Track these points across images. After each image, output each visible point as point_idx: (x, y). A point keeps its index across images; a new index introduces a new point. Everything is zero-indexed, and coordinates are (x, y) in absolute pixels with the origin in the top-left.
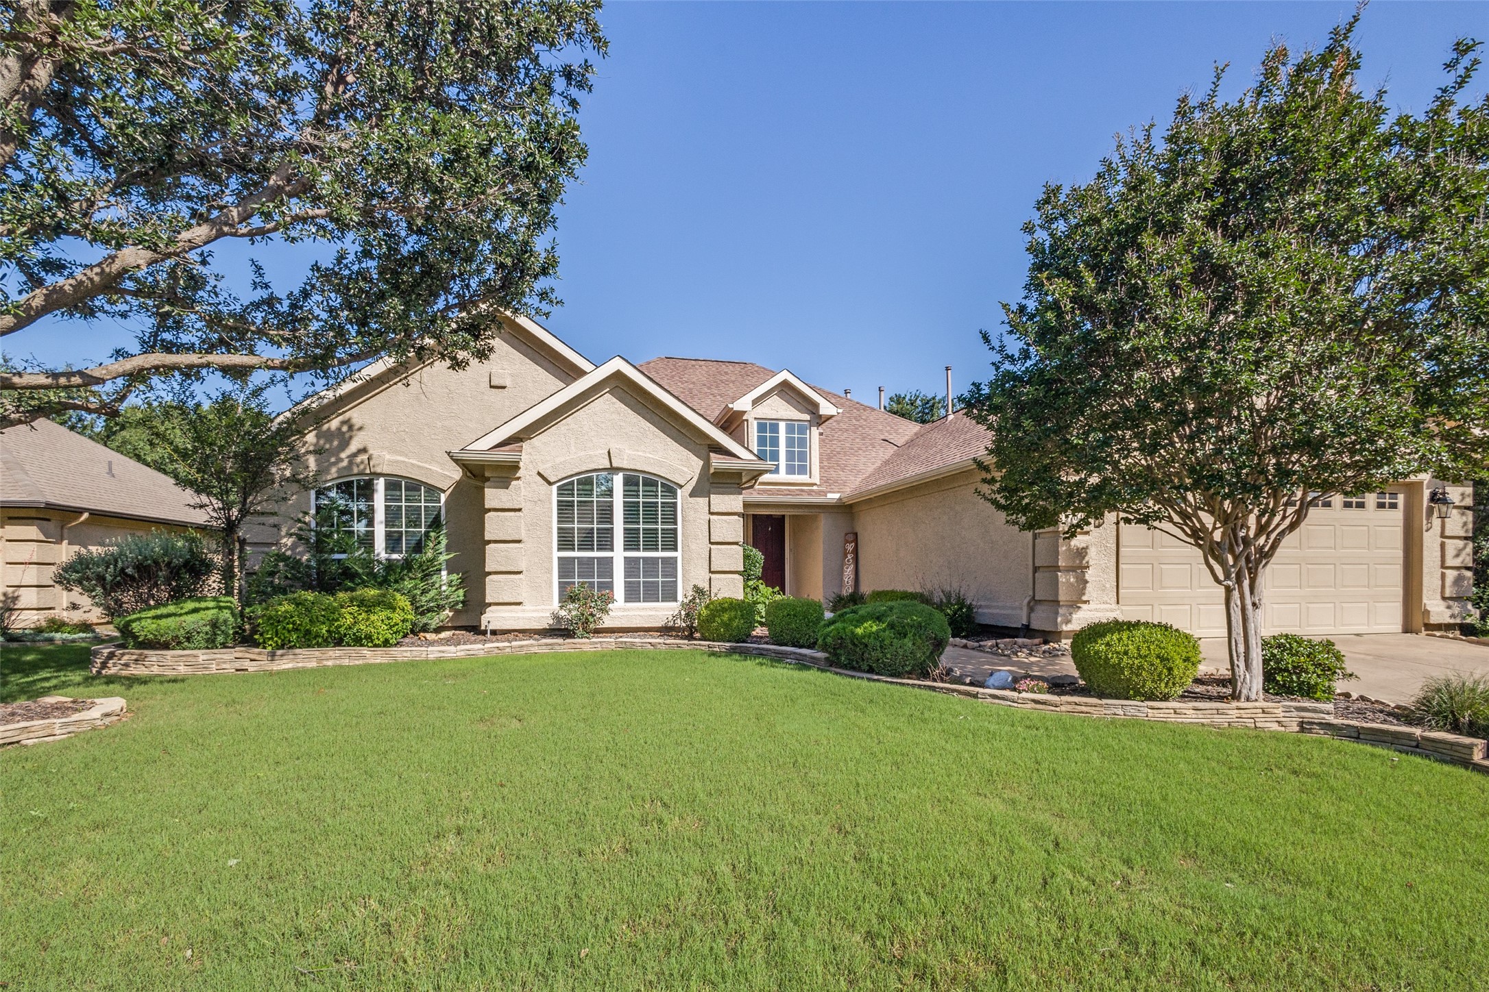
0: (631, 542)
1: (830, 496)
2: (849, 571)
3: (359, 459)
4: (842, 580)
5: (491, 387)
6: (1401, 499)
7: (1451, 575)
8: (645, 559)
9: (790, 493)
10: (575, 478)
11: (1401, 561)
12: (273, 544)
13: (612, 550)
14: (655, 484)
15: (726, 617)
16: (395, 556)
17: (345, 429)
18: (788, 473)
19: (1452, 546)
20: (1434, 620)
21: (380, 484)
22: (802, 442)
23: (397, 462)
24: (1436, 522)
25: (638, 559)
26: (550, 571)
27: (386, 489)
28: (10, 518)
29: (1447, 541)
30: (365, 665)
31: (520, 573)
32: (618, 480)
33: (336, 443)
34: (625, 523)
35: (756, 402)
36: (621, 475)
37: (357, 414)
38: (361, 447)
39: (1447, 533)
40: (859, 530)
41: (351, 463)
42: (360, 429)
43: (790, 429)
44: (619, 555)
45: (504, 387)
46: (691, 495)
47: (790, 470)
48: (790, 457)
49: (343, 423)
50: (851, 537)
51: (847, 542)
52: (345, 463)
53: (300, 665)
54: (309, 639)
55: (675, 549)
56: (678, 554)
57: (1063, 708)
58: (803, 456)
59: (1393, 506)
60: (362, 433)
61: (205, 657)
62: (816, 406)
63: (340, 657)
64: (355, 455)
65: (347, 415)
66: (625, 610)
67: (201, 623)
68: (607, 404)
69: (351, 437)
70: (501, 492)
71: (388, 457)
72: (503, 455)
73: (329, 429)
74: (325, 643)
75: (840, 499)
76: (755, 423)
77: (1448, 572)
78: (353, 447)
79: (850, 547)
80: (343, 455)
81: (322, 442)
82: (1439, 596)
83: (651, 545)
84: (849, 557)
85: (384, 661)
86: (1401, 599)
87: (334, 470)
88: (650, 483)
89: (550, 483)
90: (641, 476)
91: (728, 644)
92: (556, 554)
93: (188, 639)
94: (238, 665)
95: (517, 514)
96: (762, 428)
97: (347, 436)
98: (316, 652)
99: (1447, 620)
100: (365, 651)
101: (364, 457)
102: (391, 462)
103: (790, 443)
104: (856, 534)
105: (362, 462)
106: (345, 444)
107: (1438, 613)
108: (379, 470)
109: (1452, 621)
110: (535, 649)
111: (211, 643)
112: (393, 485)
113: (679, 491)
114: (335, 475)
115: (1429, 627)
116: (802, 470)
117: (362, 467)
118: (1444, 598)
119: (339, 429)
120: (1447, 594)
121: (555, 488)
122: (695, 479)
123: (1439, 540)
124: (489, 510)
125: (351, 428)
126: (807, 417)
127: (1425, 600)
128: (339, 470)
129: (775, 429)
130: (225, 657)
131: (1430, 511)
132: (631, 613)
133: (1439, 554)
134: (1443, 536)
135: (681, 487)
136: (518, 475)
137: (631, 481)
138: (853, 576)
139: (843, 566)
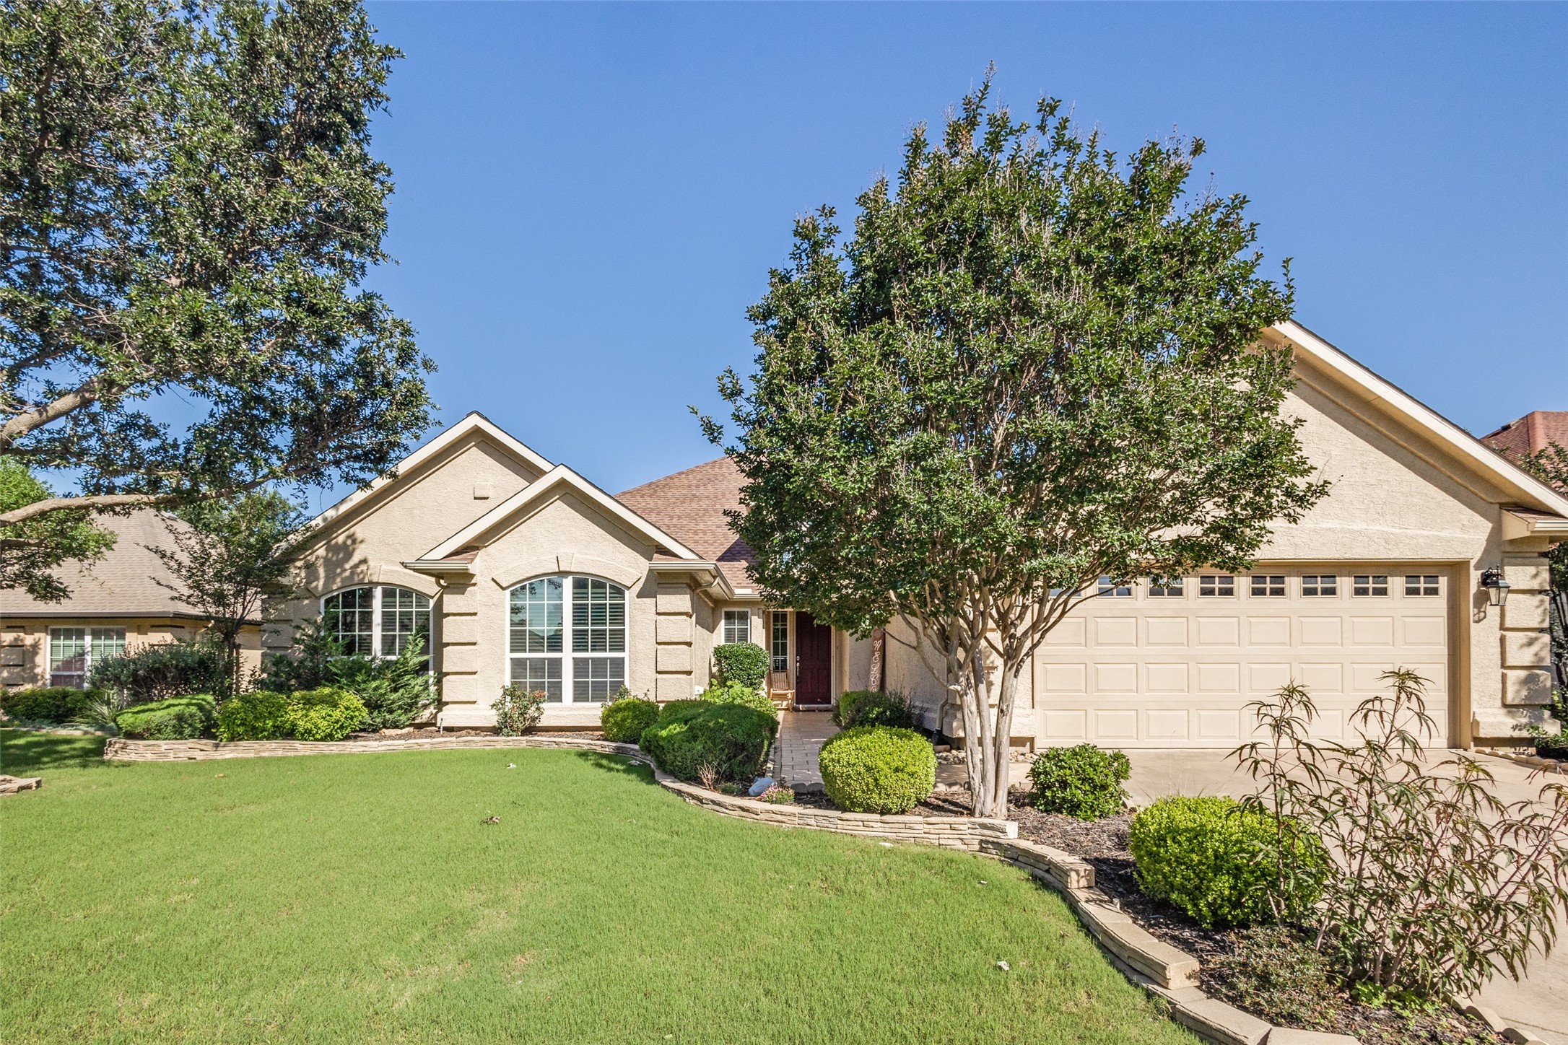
0: (579, 644)
2: (876, 668)
3: (359, 570)
5: (475, 498)
6: (1443, 583)
7: (1513, 676)
8: (593, 659)
10: (527, 583)
11: (1445, 659)
12: (288, 648)
13: (561, 651)
14: (602, 585)
15: (619, 716)
16: (389, 658)
17: (349, 542)
19: (1514, 639)
20: (1483, 733)
21: (378, 592)
23: (391, 571)
24: (1493, 612)
25: (587, 659)
26: (502, 671)
27: (384, 596)
28: (152, 626)
29: (1508, 634)
30: (295, 757)
31: (475, 673)
32: (568, 583)
33: (341, 556)
34: (574, 624)
36: (570, 579)
37: (360, 530)
38: (362, 558)
39: (1508, 624)
41: (353, 573)
42: (362, 541)
44: (567, 656)
45: (487, 498)
46: (638, 596)
49: (348, 537)
50: (879, 634)
51: (875, 638)
52: (347, 573)
53: (240, 755)
54: (254, 733)
55: (622, 650)
56: (625, 655)
57: (762, 816)
59: (1434, 592)
60: (362, 546)
61: (166, 747)
63: (274, 750)
64: (357, 566)
65: (352, 530)
66: (571, 709)
67: (168, 717)
68: (558, 511)
69: (354, 550)
70: (458, 597)
71: (384, 567)
72: (456, 564)
73: (337, 543)
74: (272, 736)
77: (1509, 673)
78: (356, 558)
79: (877, 645)
80: (347, 566)
81: (330, 555)
82: (1499, 703)
83: (598, 645)
84: (876, 655)
85: (312, 753)
86: (1446, 706)
87: (338, 580)
88: (599, 585)
89: (503, 589)
90: (589, 578)
91: (614, 744)
92: (509, 655)
93: (159, 731)
94: (190, 754)
95: (473, 617)
97: (351, 548)
98: (255, 745)
99: (1507, 732)
100: (297, 744)
101: (363, 567)
102: (387, 572)
104: (884, 631)
105: (362, 572)
106: (349, 555)
107: (1491, 725)
108: (375, 580)
109: (1516, 734)
110: (455, 746)
111: (179, 733)
112: (389, 593)
113: (627, 593)
114: (339, 585)
115: (1479, 741)
117: (361, 576)
118: (1505, 705)
119: (344, 543)
120: (1509, 700)
121: (508, 592)
122: (643, 580)
123: (1499, 633)
124: (448, 615)
125: (354, 542)
127: (1475, 708)
128: (343, 580)
130: (180, 747)
131: (1482, 599)
132: (575, 713)
133: (1498, 650)
134: (1502, 627)
135: (629, 588)
136: (473, 582)
137: (580, 584)
138: (878, 676)
139: (870, 665)
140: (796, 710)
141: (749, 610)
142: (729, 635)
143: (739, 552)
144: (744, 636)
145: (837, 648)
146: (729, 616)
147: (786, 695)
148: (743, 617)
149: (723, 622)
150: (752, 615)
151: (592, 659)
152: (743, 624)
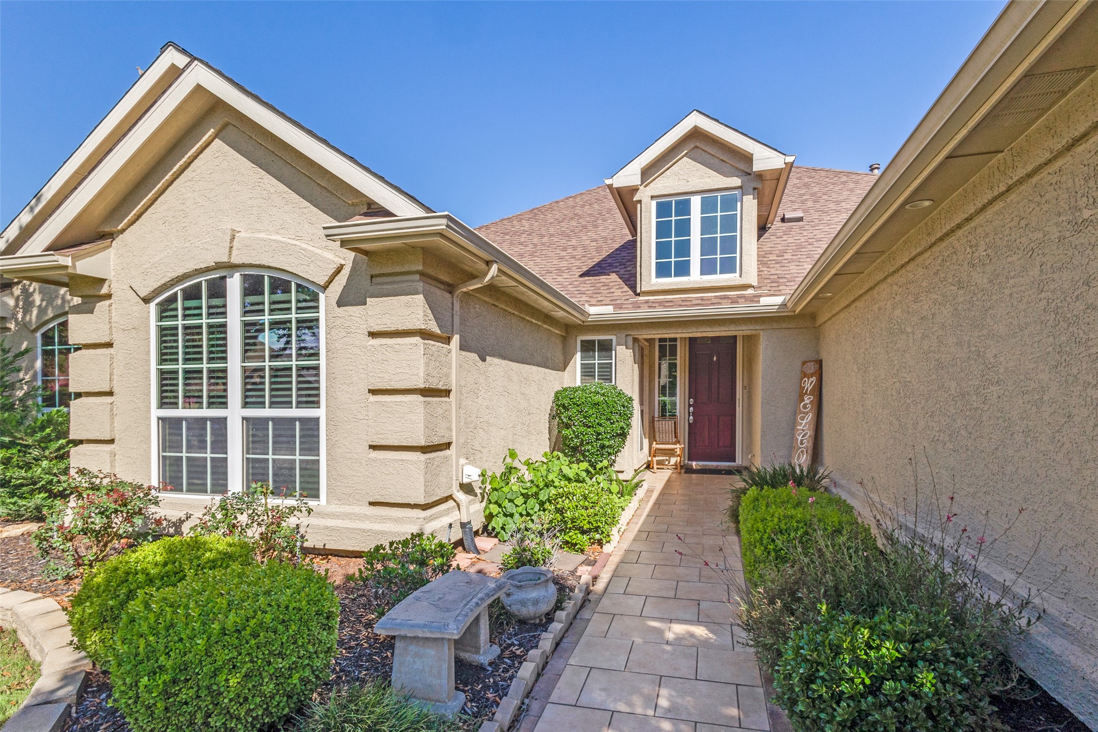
0: (252, 393)
1: (764, 301)
2: (805, 424)
4: (793, 438)
8: (274, 421)
9: (703, 302)
10: (178, 287)
13: (226, 404)
14: (285, 286)
18: (703, 272)
22: (730, 223)
25: (262, 420)
26: (147, 440)
31: (112, 441)
32: (234, 285)
34: (244, 358)
35: (647, 173)
36: (237, 276)
40: (824, 356)
43: (707, 206)
44: (235, 413)
46: (340, 303)
47: (707, 268)
48: (708, 246)
50: (811, 368)
51: (805, 375)
55: (316, 404)
56: (320, 413)
58: (729, 245)
62: (748, 158)
68: (217, 158)
70: (86, 318)
75: (784, 305)
76: (654, 204)
79: (809, 384)
83: (280, 395)
84: (807, 400)
88: (281, 286)
89: (146, 301)
90: (266, 274)
92: (156, 413)
95: (108, 351)
96: (663, 209)
103: (708, 225)
104: (820, 363)
113: (322, 297)
116: (729, 266)
121: (153, 306)
122: (346, 272)
126: (736, 182)
129: (684, 207)
135: (325, 288)
136: (104, 290)
137: (252, 287)
138: (810, 433)
139: (795, 414)
140: (689, 470)
141: (614, 338)
142: (587, 372)
143: (610, 265)
144: (606, 373)
145: (744, 387)
146: (588, 347)
147: (673, 450)
148: (606, 348)
149: (578, 355)
150: (619, 344)
151: (273, 419)
152: (606, 357)
